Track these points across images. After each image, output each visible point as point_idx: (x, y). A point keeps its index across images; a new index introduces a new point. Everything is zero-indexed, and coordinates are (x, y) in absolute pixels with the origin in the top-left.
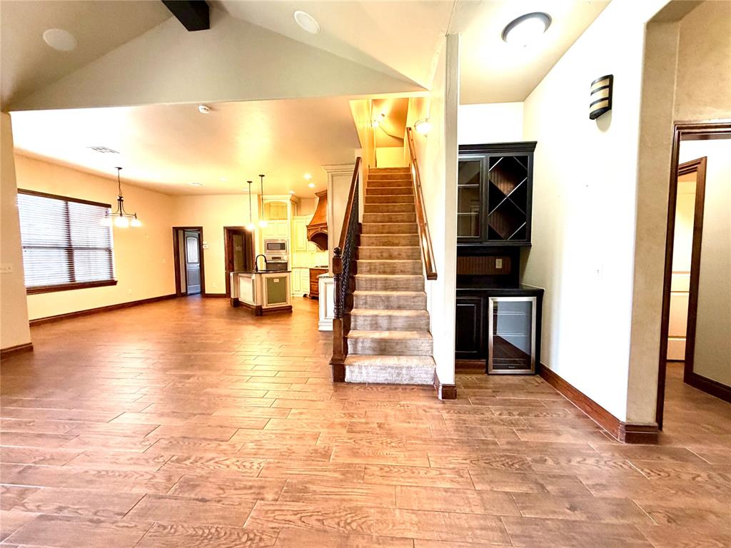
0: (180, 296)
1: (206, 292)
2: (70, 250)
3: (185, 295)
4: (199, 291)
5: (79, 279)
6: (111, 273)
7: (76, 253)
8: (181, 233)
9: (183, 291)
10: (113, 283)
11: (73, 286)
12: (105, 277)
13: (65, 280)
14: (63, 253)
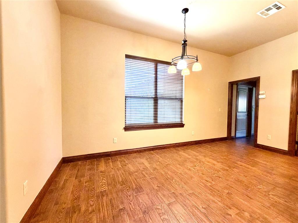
0: (229, 139)
1: (258, 143)
2: (156, 99)
3: (234, 139)
4: (245, 135)
5: (160, 121)
6: (181, 118)
7: (160, 102)
8: (235, 87)
9: (233, 135)
10: (181, 125)
11: (156, 126)
12: (177, 120)
13: (151, 121)
14: (152, 102)
